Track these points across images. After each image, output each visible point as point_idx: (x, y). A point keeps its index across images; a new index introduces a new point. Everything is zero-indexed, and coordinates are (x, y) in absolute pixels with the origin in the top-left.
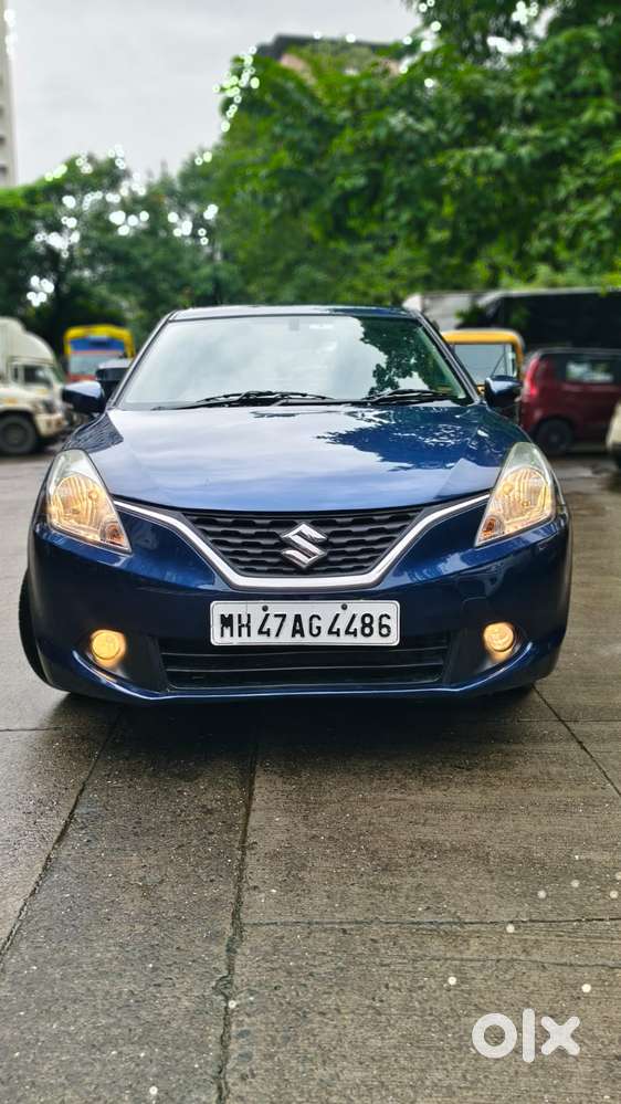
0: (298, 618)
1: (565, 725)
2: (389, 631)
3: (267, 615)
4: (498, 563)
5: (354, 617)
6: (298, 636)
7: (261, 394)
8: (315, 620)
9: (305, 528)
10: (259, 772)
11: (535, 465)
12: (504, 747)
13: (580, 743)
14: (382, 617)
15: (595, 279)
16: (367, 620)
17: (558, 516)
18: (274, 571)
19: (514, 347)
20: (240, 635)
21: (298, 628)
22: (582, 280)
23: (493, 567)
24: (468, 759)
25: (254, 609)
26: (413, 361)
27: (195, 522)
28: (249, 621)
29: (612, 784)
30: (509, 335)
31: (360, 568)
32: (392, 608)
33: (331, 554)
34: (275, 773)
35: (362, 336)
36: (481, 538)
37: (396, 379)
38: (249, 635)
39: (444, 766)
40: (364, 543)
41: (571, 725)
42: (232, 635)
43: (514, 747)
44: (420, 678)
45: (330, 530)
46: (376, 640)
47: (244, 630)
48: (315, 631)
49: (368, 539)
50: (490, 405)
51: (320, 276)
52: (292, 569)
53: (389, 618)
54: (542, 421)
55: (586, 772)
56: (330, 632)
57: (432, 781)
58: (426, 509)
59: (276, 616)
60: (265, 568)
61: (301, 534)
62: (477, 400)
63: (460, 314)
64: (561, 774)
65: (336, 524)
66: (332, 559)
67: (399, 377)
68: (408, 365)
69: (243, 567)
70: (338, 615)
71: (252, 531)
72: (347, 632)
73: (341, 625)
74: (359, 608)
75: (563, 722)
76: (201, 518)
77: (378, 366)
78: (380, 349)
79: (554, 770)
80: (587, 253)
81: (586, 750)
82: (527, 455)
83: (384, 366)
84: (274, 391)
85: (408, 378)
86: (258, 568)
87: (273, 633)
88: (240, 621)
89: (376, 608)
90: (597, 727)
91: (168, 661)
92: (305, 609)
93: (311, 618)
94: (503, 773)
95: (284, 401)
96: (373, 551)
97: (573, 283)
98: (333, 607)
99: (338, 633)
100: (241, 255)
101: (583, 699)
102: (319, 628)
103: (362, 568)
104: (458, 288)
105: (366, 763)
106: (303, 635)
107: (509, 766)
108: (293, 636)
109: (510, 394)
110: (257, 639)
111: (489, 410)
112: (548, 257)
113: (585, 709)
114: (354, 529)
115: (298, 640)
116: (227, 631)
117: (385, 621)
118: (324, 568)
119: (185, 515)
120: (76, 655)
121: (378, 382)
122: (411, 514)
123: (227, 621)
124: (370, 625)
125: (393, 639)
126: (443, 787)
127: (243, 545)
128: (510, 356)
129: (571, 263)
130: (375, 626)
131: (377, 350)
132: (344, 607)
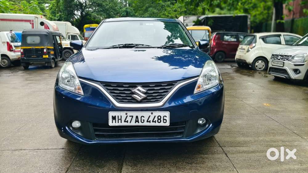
0: (137, 117)
1: (222, 148)
2: (166, 121)
3: (127, 116)
4: (202, 98)
5: (155, 116)
6: (137, 123)
7: (130, 44)
8: (142, 118)
9: (139, 88)
10: (124, 165)
11: (213, 68)
12: (202, 156)
13: (226, 154)
14: (164, 116)
15: (232, 12)
16: (159, 117)
17: (220, 84)
18: (130, 102)
19: (209, 31)
20: (118, 122)
21: (137, 120)
22: (228, 12)
23: (200, 99)
24: (191, 160)
25: (123, 114)
26: (178, 35)
27: (104, 86)
28: (121, 118)
29: (236, 169)
30: (208, 28)
31: (157, 101)
32: (167, 114)
33: (148, 96)
34: (129, 165)
35: (164, 27)
36: (196, 91)
37: (173, 40)
38: (121, 122)
39: (183, 163)
40: (158, 93)
41: (223, 148)
42: (116, 122)
43: (206, 156)
44: (176, 135)
45: (148, 89)
46: (162, 124)
47: (120, 121)
48: (143, 121)
49: (160, 91)
50: (200, 48)
51: (155, 11)
52: (136, 101)
53: (166, 117)
54: (217, 52)
55: (227, 164)
56: (147, 121)
57: (179, 168)
58: (178, 82)
59: (130, 116)
60: (127, 101)
61: (138, 90)
62: (196, 47)
63: (194, 22)
64: (220, 165)
65: (149, 87)
66: (148, 98)
67: (174, 39)
68: (177, 36)
69: (119, 100)
70: (150, 116)
71: (123, 89)
72: (153, 121)
73: (151, 119)
74: (157, 114)
75: (221, 147)
76: (106, 84)
77: (168, 36)
78: (169, 31)
79: (218, 164)
80: (229, 5)
81: (228, 157)
82: (211, 65)
83: (170, 36)
84: (134, 44)
85: (177, 39)
86: (124, 101)
87: (129, 122)
88: (118, 118)
89: (162, 114)
90: (231, 148)
91: (96, 130)
92: (139, 114)
93: (141, 117)
94: (202, 165)
95: (136, 47)
96: (161, 95)
97: (225, 13)
98: (149, 113)
99: (150, 122)
100: (134, 5)
101: (228, 139)
102: (144, 120)
103: (158, 101)
104: (194, 15)
105: (159, 162)
106: (139, 122)
107: (203, 163)
108: (136, 122)
109: (206, 45)
110: (124, 124)
111: (199, 50)
112: (219, 6)
113: (228, 142)
114: (155, 88)
115: (137, 124)
116: (114, 121)
117: (165, 118)
118: (146, 101)
119: (101, 83)
120: (67, 128)
121: (168, 40)
122: (173, 84)
123: (114, 118)
124: (160, 119)
125: (168, 124)
126: (182, 170)
127: (120, 93)
128: (208, 34)
129: (225, 8)
130: (162, 119)
131: (168, 31)
132: (152, 113)
